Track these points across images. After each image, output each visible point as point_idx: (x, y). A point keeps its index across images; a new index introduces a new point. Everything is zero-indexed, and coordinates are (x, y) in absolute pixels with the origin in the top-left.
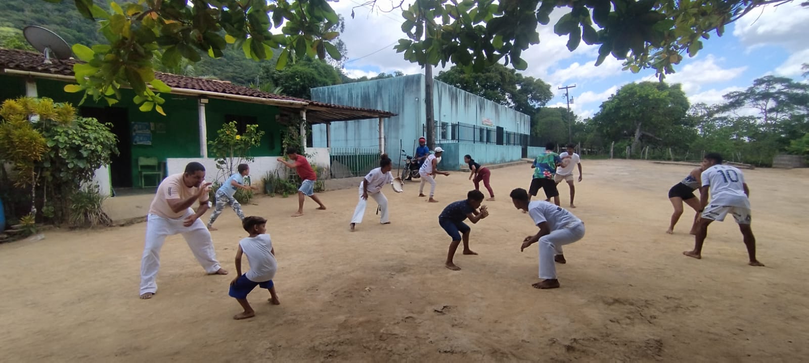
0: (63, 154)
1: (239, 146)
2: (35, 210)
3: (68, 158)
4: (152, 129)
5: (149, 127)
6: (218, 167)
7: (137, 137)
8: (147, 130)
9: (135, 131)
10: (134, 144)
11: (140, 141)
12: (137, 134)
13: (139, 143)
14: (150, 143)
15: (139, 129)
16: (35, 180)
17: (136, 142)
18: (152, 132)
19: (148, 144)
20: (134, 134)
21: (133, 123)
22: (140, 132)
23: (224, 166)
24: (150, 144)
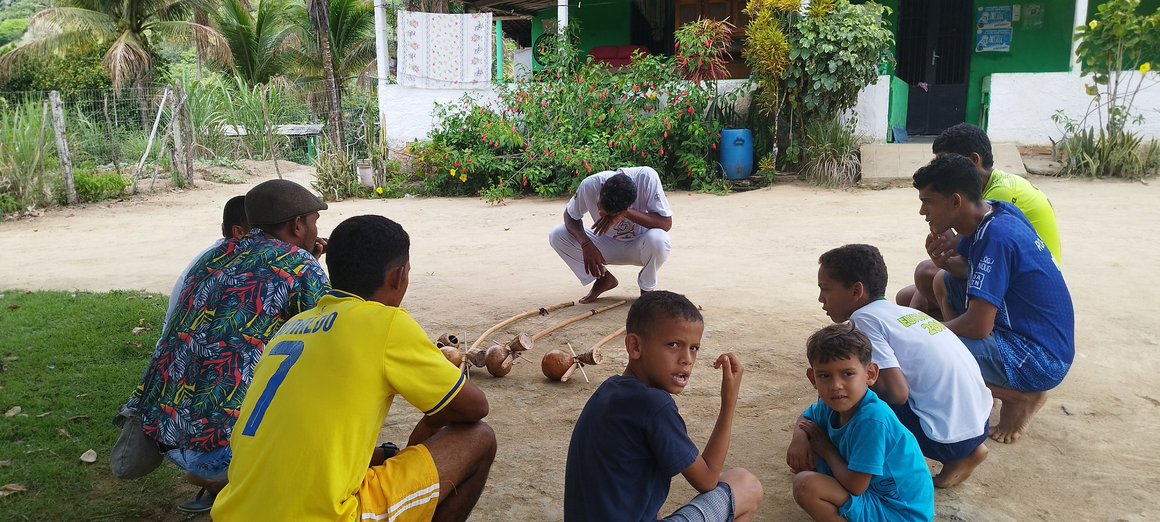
0: (811, 67)
1: (1137, 40)
2: (777, 149)
3: (815, 74)
4: (1015, 18)
5: (1008, 16)
6: (1092, 91)
7: (985, 37)
8: (1005, 22)
9: (982, 25)
10: (977, 51)
11: (989, 45)
12: (984, 31)
13: (985, 49)
14: (1006, 48)
15: (990, 21)
16: (779, 107)
17: (981, 47)
18: (1014, 24)
19: (1003, 50)
20: (979, 32)
21: (980, 9)
22: (992, 26)
23: (1102, 88)
24: (1007, 50)
